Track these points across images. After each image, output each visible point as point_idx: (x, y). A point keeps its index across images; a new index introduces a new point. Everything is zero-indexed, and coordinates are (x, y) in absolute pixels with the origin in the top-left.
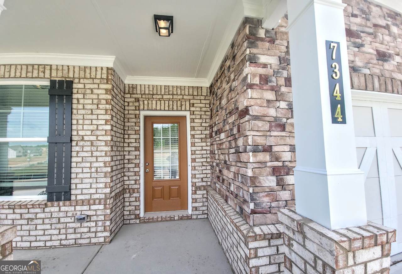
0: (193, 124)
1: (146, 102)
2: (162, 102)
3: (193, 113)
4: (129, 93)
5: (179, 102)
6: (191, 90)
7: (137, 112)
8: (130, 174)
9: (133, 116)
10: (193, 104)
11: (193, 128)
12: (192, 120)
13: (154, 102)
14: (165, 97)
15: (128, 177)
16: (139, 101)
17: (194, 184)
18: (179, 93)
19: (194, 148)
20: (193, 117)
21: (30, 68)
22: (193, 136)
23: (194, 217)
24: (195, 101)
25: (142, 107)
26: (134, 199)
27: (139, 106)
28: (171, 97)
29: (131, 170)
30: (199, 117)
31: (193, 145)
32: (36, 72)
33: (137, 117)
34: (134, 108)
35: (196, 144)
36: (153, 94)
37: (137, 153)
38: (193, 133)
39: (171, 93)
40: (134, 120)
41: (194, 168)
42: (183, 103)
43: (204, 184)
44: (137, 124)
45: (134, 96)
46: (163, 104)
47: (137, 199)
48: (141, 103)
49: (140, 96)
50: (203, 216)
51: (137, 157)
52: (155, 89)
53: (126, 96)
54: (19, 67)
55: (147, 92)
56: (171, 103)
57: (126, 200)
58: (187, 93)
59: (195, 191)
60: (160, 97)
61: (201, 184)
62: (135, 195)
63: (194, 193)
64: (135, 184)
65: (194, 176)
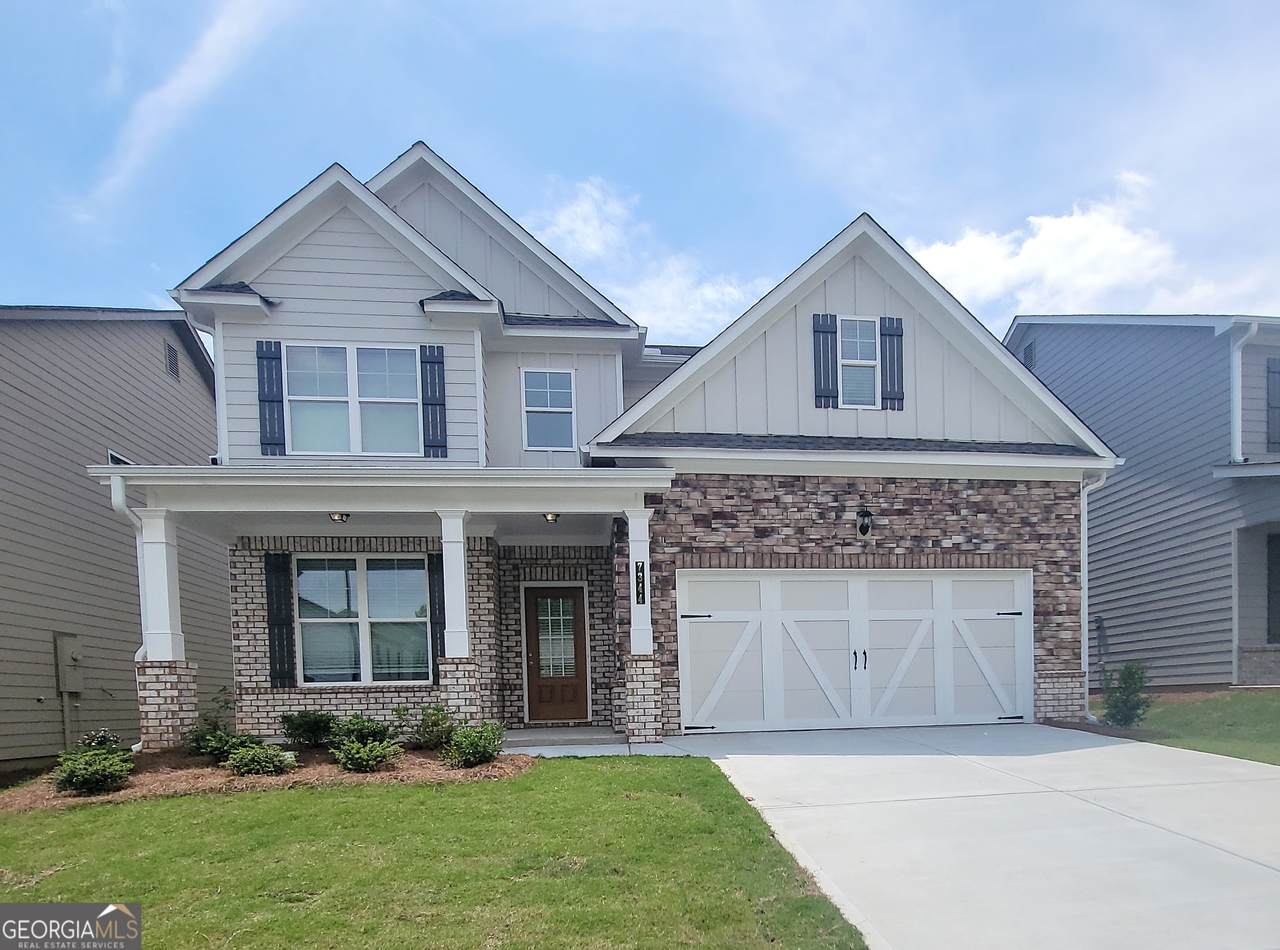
0: (592, 599)
1: (527, 570)
2: (550, 569)
3: (591, 583)
4: (504, 558)
5: (572, 569)
6: (589, 551)
7: (516, 583)
8: (510, 665)
9: (511, 589)
10: (592, 571)
11: (592, 605)
12: (591, 594)
13: (539, 569)
14: (553, 562)
15: (508, 669)
16: (518, 569)
17: (594, 680)
18: (572, 555)
19: (593, 632)
20: (592, 589)
21: (405, 541)
22: (592, 615)
23: (595, 723)
24: (594, 567)
25: (522, 577)
26: (516, 698)
27: (519, 576)
28: (561, 561)
29: (512, 660)
30: (599, 589)
31: (592, 627)
32: (411, 545)
33: (517, 590)
34: (512, 578)
35: (596, 627)
36: (537, 559)
37: (518, 638)
38: (592, 611)
39: (561, 556)
40: (513, 595)
41: (594, 659)
42: (579, 570)
43: (606, 680)
44: (517, 599)
45: (512, 561)
46: (550, 573)
47: (520, 698)
48: (521, 571)
49: (519, 561)
50: (605, 723)
51: (518, 643)
52: (539, 551)
53: (502, 562)
54: (392, 540)
55: (528, 556)
56: (561, 569)
57: (507, 698)
58: (583, 556)
59: (596, 689)
60: (546, 562)
61: (602, 680)
62: (517, 692)
63: (595, 692)
64: (518, 678)
65: (594, 669)
